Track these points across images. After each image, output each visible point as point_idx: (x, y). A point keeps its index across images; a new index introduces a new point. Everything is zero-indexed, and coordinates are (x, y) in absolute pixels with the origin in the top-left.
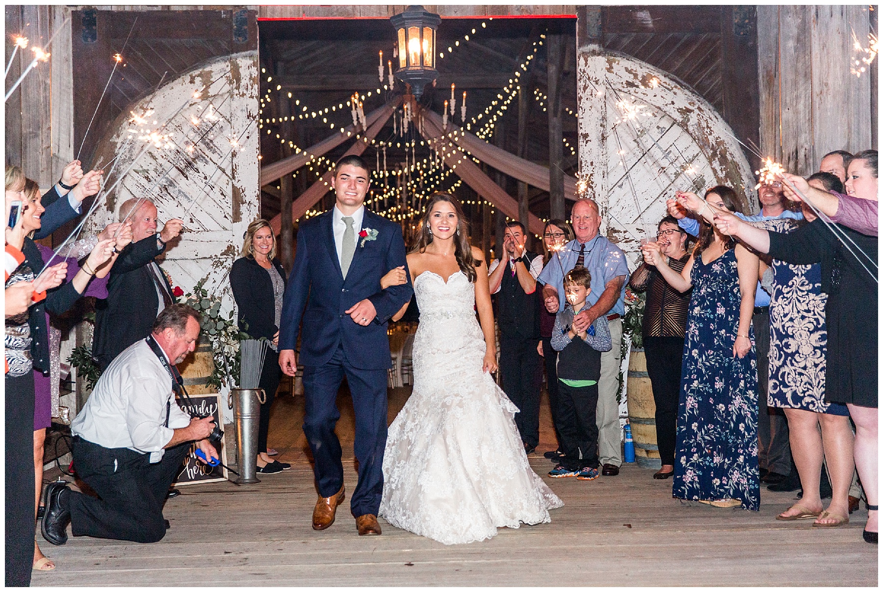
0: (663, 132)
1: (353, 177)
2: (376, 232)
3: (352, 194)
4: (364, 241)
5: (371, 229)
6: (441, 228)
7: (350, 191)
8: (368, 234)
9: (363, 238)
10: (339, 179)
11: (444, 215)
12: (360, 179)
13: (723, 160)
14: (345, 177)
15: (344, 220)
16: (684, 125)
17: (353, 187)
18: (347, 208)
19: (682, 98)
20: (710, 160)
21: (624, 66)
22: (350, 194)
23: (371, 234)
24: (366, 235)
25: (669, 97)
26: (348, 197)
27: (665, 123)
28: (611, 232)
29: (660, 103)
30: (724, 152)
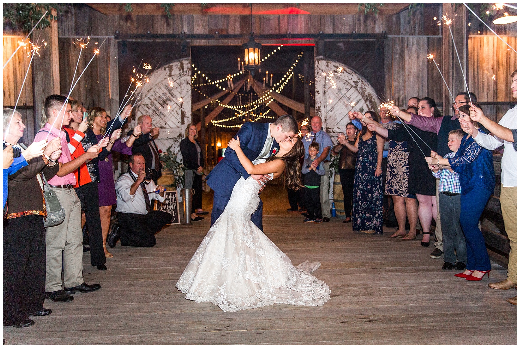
0: (348, 90)
13: (371, 102)
16: (356, 87)
19: (355, 77)
20: (366, 101)
21: (333, 64)
25: (350, 77)
27: (348, 87)
28: (327, 129)
29: (347, 79)
30: (371, 98)
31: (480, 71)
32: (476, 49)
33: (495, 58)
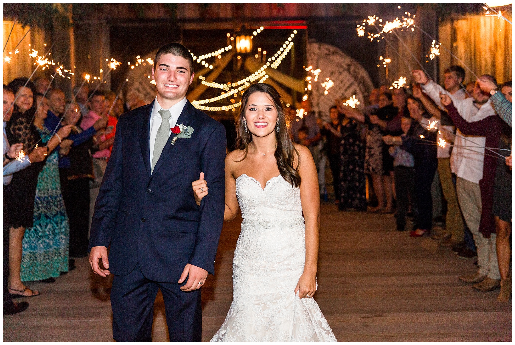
0: (340, 73)
1: (173, 67)
2: (191, 130)
3: (172, 86)
4: (175, 139)
5: (187, 126)
6: (257, 124)
7: (170, 83)
8: (182, 130)
9: (175, 135)
10: (158, 69)
11: (261, 109)
12: (182, 70)
13: (364, 85)
14: (164, 67)
15: (161, 113)
16: (349, 70)
17: (172, 79)
18: (167, 101)
19: (347, 60)
20: (359, 84)
21: (325, 48)
22: (170, 86)
23: (185, 131)
24: (179, 131)
25: (343, 59)
26: (168, 90)
27: (341, 70)
28: (320, 113)
29: (339, 62)
30: (364, 81)
31: (478, 53)
32: (473, 30)
33: (493, 39)
